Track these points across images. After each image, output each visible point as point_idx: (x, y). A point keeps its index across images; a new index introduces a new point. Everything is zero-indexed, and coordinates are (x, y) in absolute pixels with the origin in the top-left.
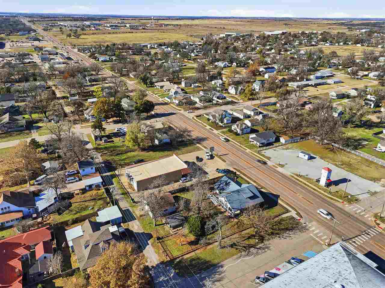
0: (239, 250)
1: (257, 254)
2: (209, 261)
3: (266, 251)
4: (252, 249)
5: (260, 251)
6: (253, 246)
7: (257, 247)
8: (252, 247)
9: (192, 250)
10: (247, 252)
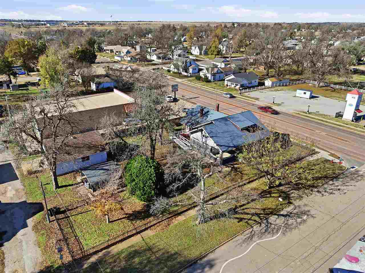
0: (247, 222)
1: (287, 227)
2: (176, 253)
3: (304, 221)
4: (273, 219)
5: (291, 221)
6: (274, 212)
7: (282, 213)
8: (272, 213)
9: (134, 232)
10: (263, 225)
